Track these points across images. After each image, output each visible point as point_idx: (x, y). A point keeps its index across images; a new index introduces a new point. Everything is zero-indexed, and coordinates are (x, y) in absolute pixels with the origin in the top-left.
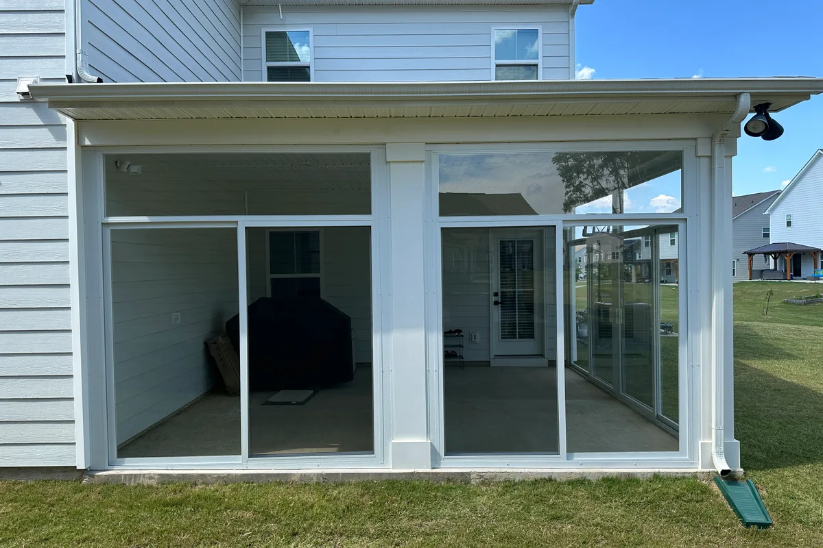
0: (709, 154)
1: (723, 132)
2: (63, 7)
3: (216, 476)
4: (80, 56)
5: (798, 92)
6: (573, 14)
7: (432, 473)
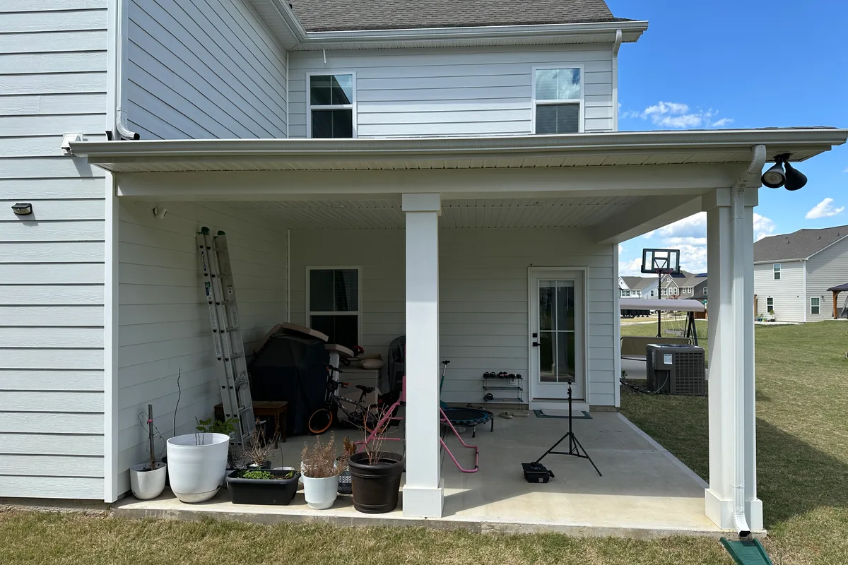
0: (729, 205)
1: (742, 183)
2: (106, 68)
3: (233, 515)
4: (119, 113)
5: (819, 143)
6: (616, 53)
7: (443, 521)
